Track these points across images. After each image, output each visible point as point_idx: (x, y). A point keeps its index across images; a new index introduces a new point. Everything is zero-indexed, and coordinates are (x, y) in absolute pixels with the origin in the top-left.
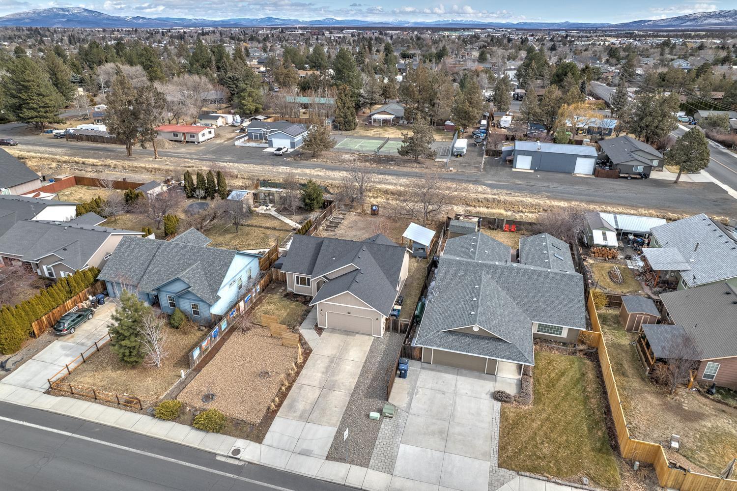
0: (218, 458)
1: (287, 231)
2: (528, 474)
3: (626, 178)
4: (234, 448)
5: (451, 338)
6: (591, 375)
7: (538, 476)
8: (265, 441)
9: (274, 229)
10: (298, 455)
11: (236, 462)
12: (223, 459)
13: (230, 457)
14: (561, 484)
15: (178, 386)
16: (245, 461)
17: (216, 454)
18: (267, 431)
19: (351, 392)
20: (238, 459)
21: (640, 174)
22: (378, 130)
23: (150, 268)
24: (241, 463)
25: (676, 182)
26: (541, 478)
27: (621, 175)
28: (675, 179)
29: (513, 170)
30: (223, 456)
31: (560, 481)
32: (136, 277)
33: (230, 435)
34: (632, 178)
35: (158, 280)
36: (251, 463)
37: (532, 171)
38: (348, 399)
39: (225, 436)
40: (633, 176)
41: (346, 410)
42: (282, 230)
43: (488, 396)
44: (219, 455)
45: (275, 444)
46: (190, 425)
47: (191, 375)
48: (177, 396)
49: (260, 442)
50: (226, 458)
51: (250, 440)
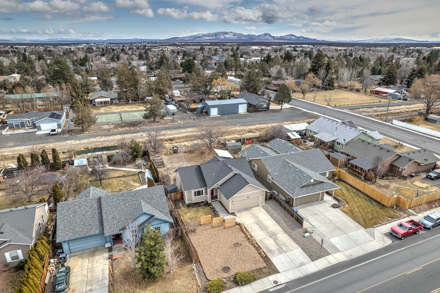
0: (271, 290)
1: (134, 175)
2: (375, 226)
3: (262, 111)
4: (272, 282)
5: (305, 189)
6: (349, 187)
7: (378, 225)
8: (280, 270)
9: (124, 176)
10: (301, 267)
11: (281, 287)
12: (273, 289)
13: (275, 286)
14: (386, 224)
15: (199, 274)
16: (284, 284)
17: (267, 290)
18: (275, 266)
19: (284, 232)
20: (279, 285)
21: (266, 108)
22: (104, 108)
23: (104, 217)
24: (284, 285)
25: (281, 109)
26: (380, 225)
27: (260, 110)
28: (280, 108)
29: (210, 116)
30: (271, 288)
31: (385, 223)
32: (94, 228)
33: (262, 278)
34: (264, 110)
35: (118, 222)
36: (288, 282)
37: (220, 116)
38: (286, 235)
39: (260, 280)
40: (264, 109)
41: (293, 240)
42: (131, 175)
43: (331, 208)
44: (269, 289)
45: (286, 269)
46: (236, 287)
47: (197, 266)
48: (207, 279)
49: (279, 272)
50: (275, 288)
51: (273, 274)
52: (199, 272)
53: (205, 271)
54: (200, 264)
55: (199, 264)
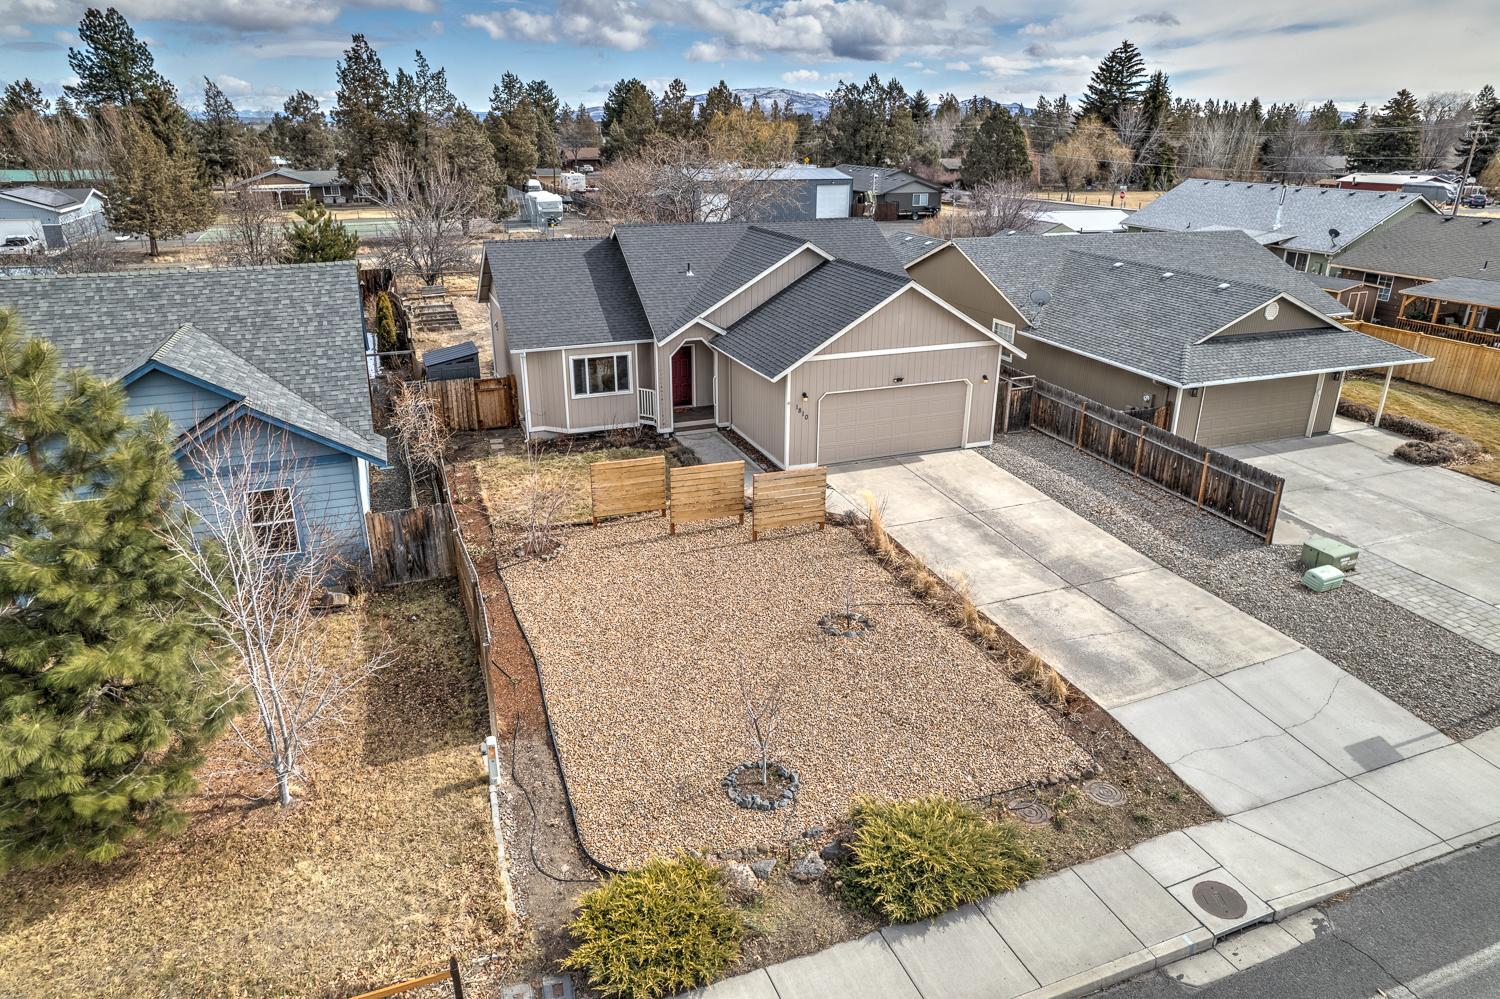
0: (1198, 974)
3: (910, 218)
4: (1185, 893)
8: (1215, 801)
13: (1222, 939)
15: (521, 821)
16: (1299, 913)
17: (1157, 968)
18: (1165, 768)
19: (1154, 565)
20: (1260, 923)
24: (1304, 930)
30: (1193, 953)
33: (1080, 860)
34: (920, 217)
36: (1328, 902)
39: (1067, 875)
40: (920, 213)
41: (1234, 604)
43: (1400, 467)
44: (1177, 958)
45: (1264, 792)
46: (854, 933)
47: (522, 759)
48: (585, 858)
49: (1212, 815)
50: (1227, 948)
51: (1170, 828)
52: (524, 806)
53: (577, 795)
54: (551, 744)
55: (538, 742)
